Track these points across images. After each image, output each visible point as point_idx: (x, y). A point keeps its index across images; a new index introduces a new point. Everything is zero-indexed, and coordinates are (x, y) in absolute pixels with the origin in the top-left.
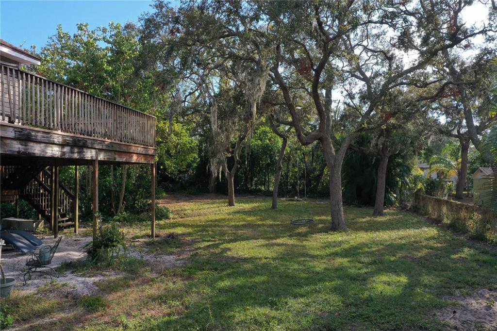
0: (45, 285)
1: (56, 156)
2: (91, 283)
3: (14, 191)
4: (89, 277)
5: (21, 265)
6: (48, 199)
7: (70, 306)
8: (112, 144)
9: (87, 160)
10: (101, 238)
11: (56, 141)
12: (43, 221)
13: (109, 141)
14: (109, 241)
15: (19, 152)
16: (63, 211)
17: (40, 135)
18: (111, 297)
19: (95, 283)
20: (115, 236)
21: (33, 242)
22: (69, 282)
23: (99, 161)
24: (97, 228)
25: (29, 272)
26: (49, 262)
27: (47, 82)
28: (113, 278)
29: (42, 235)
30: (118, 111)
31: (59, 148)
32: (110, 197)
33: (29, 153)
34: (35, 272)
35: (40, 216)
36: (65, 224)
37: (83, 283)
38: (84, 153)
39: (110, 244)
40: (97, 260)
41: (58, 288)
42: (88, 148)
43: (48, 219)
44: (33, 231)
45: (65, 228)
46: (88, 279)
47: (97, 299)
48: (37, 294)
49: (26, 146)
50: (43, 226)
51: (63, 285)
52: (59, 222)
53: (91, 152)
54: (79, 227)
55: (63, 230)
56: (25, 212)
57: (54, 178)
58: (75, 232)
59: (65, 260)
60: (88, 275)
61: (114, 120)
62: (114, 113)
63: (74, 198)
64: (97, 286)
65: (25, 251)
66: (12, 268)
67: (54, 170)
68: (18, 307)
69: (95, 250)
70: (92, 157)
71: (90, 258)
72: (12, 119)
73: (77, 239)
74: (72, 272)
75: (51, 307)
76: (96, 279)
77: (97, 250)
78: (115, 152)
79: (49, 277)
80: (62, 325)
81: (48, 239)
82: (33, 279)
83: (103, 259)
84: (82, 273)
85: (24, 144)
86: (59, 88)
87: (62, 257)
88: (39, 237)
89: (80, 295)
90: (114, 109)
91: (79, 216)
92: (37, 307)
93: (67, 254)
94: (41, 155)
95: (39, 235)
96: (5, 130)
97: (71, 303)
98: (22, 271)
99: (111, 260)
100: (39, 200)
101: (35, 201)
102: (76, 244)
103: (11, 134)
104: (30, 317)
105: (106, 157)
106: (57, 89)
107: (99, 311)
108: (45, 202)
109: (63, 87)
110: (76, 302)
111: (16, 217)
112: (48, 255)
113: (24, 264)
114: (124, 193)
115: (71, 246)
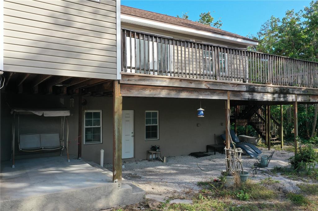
0: (265, 180)
1: (270, 100)
2: (295, 184)
3: (245, 120)
4: (293, 180)
5: (251, 164)
6: (264, 125)
7: (282, 196)
8: (307, 90)
9: (289, 102)
10: (300, 155)
11: (269, 91)
12: (261, 139)
13: (305, 88)
14: (306, 158)
15: (248, 99)
16: (273, 133)
17: (260, 88)
18: (310, 198)
19: (297, 185)
20: (311, 155)
21: (256, 151)
22: (280, 181)
23: (298, 102)
24: (298, 147)
25: (255, 170)
26: (267, 166)
27: (263, 55)
28: (311, 184)
29: (261, 147)
30: (311, 66)
31: (271, 95)
32: (305, 126)
33: (254, 99)
34: (259, 170)
35: (259, 135)
36: (275, 142)
37: (289, 183)
38: (287, 98)
39: (308, 160)
40: (298, 169)
41: (273, 183)
42: (290, 94)
43: (264, 138)
44: (255, 144)
45: (275, 144)
46: (292, 181)
47: (300, 197)
48: (261, 184)
49: (252, 95)
50: (261, 142)
51: (277, 182)
52: (271, 140)
53: (292, 96)
54: (284, 145)
55: (273, 145)
56: (251, 132)
57: (267, 113)
58: (281, 148)
59: (276, 165)
60: (292, 178)
61: (309, 73)
62: (309, 68)
63: (280, 125)
64: (299, 187)
65: (253, 156)
66: (246, 165)
67: (267, 108)
68: (251, 189)
69: (296, 162)
70: (293, 100)
71: (293, 167)
72: (245, 80)
73: (283, 152)
74: (282, 175)
75: (270, 195)
76: (299, 182)
77: (299, 162)
78: (310, 95)
79: (267, 175)
80: (277, 208)
81: (264, 150)
82: (258, 174)
83: (302, 169)
84: (288, 176)
85: (251, 94)
86: (271, 58)
87: (274, 163)
88: (260, 148)
89: (288, 191)
90: (308, 65)
91: (283, 137)
92: (261, 192)
93: (277, 162)
94: (261, 100)
95: (259, 147)
96: (241, 87)
97: (282, 195)
98: (251, 168)
99: (308, 171)
100: (259, 126)
101: (256, 126)
102: (283, 156)
103: (244, 88)
104: (258, 198)
105: (303, 100)
106: (269, 58)
107: (302, 206)
108: (262, 127)
109: (273, 57)
110: (285, 195)
111: (246, 135)
112: (266, 161)
113: (253, 164)
114: (316, 123)
115: (279, 157)
